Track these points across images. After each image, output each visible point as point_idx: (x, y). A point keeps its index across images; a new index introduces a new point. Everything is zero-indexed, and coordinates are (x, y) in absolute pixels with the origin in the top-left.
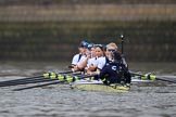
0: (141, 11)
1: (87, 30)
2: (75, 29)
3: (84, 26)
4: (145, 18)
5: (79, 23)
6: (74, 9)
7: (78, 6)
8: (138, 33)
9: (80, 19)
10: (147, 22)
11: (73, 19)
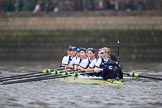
0: (58, 22)
1: (17, 37)
2: (8, 37)
3: (15, 34)
4: (61, 28)
5: (12, 31)
6: (7, 21)
7: (11, 19)
8: (56, 39)
9: (12, 28)
10: (64, 31)
11: (7, 29)
